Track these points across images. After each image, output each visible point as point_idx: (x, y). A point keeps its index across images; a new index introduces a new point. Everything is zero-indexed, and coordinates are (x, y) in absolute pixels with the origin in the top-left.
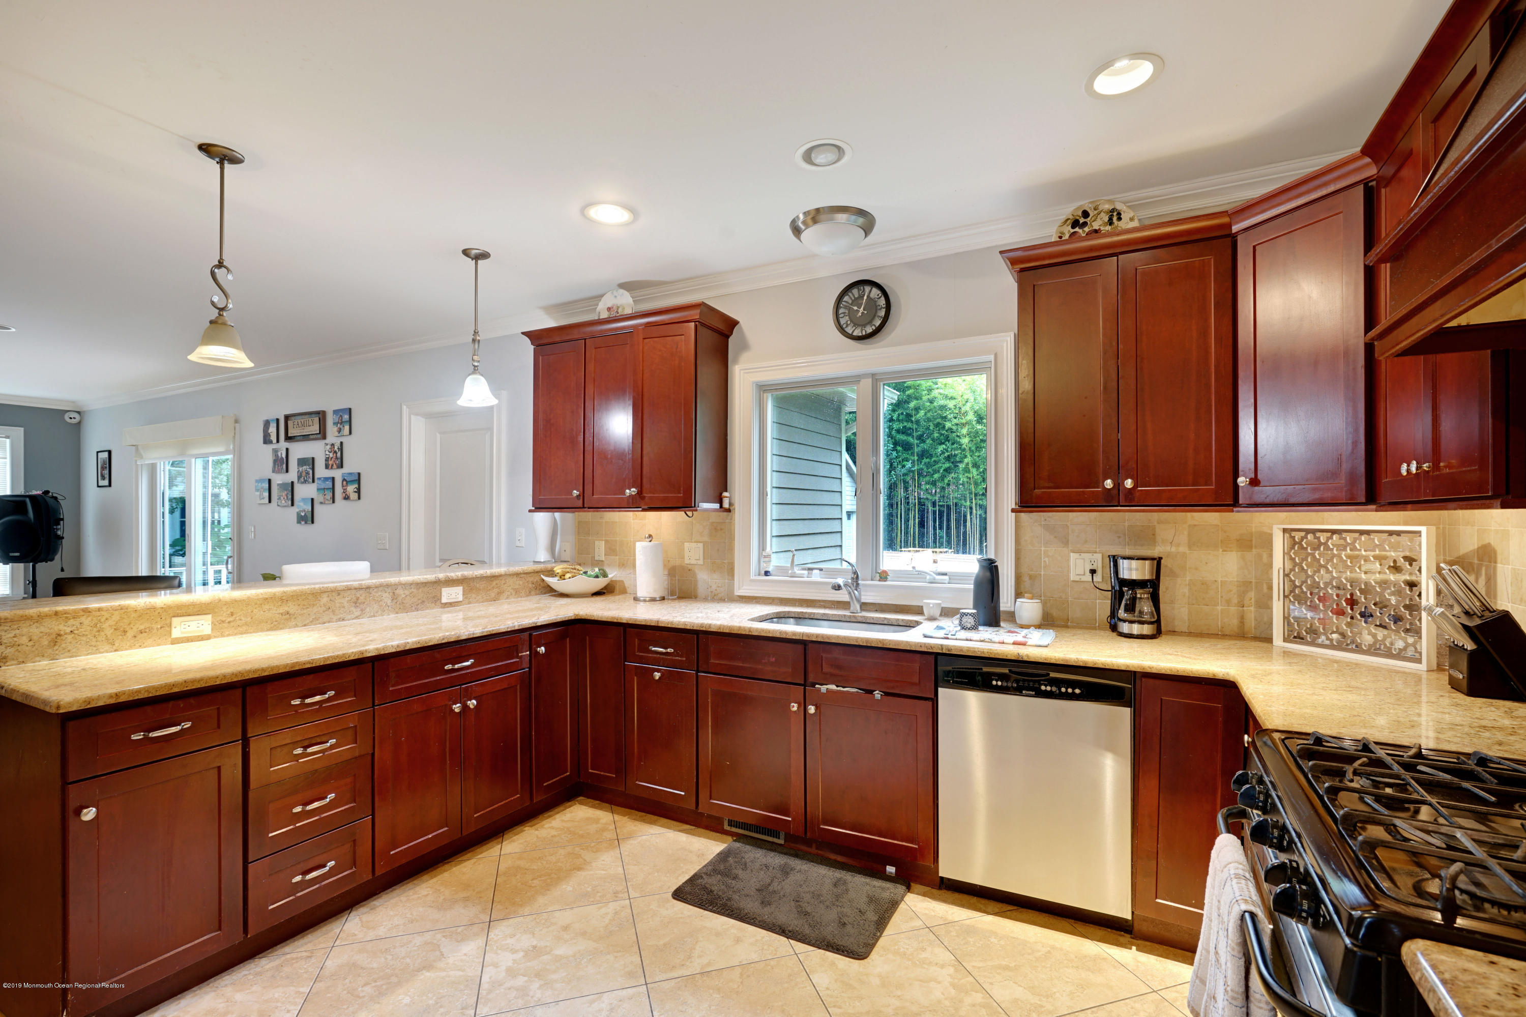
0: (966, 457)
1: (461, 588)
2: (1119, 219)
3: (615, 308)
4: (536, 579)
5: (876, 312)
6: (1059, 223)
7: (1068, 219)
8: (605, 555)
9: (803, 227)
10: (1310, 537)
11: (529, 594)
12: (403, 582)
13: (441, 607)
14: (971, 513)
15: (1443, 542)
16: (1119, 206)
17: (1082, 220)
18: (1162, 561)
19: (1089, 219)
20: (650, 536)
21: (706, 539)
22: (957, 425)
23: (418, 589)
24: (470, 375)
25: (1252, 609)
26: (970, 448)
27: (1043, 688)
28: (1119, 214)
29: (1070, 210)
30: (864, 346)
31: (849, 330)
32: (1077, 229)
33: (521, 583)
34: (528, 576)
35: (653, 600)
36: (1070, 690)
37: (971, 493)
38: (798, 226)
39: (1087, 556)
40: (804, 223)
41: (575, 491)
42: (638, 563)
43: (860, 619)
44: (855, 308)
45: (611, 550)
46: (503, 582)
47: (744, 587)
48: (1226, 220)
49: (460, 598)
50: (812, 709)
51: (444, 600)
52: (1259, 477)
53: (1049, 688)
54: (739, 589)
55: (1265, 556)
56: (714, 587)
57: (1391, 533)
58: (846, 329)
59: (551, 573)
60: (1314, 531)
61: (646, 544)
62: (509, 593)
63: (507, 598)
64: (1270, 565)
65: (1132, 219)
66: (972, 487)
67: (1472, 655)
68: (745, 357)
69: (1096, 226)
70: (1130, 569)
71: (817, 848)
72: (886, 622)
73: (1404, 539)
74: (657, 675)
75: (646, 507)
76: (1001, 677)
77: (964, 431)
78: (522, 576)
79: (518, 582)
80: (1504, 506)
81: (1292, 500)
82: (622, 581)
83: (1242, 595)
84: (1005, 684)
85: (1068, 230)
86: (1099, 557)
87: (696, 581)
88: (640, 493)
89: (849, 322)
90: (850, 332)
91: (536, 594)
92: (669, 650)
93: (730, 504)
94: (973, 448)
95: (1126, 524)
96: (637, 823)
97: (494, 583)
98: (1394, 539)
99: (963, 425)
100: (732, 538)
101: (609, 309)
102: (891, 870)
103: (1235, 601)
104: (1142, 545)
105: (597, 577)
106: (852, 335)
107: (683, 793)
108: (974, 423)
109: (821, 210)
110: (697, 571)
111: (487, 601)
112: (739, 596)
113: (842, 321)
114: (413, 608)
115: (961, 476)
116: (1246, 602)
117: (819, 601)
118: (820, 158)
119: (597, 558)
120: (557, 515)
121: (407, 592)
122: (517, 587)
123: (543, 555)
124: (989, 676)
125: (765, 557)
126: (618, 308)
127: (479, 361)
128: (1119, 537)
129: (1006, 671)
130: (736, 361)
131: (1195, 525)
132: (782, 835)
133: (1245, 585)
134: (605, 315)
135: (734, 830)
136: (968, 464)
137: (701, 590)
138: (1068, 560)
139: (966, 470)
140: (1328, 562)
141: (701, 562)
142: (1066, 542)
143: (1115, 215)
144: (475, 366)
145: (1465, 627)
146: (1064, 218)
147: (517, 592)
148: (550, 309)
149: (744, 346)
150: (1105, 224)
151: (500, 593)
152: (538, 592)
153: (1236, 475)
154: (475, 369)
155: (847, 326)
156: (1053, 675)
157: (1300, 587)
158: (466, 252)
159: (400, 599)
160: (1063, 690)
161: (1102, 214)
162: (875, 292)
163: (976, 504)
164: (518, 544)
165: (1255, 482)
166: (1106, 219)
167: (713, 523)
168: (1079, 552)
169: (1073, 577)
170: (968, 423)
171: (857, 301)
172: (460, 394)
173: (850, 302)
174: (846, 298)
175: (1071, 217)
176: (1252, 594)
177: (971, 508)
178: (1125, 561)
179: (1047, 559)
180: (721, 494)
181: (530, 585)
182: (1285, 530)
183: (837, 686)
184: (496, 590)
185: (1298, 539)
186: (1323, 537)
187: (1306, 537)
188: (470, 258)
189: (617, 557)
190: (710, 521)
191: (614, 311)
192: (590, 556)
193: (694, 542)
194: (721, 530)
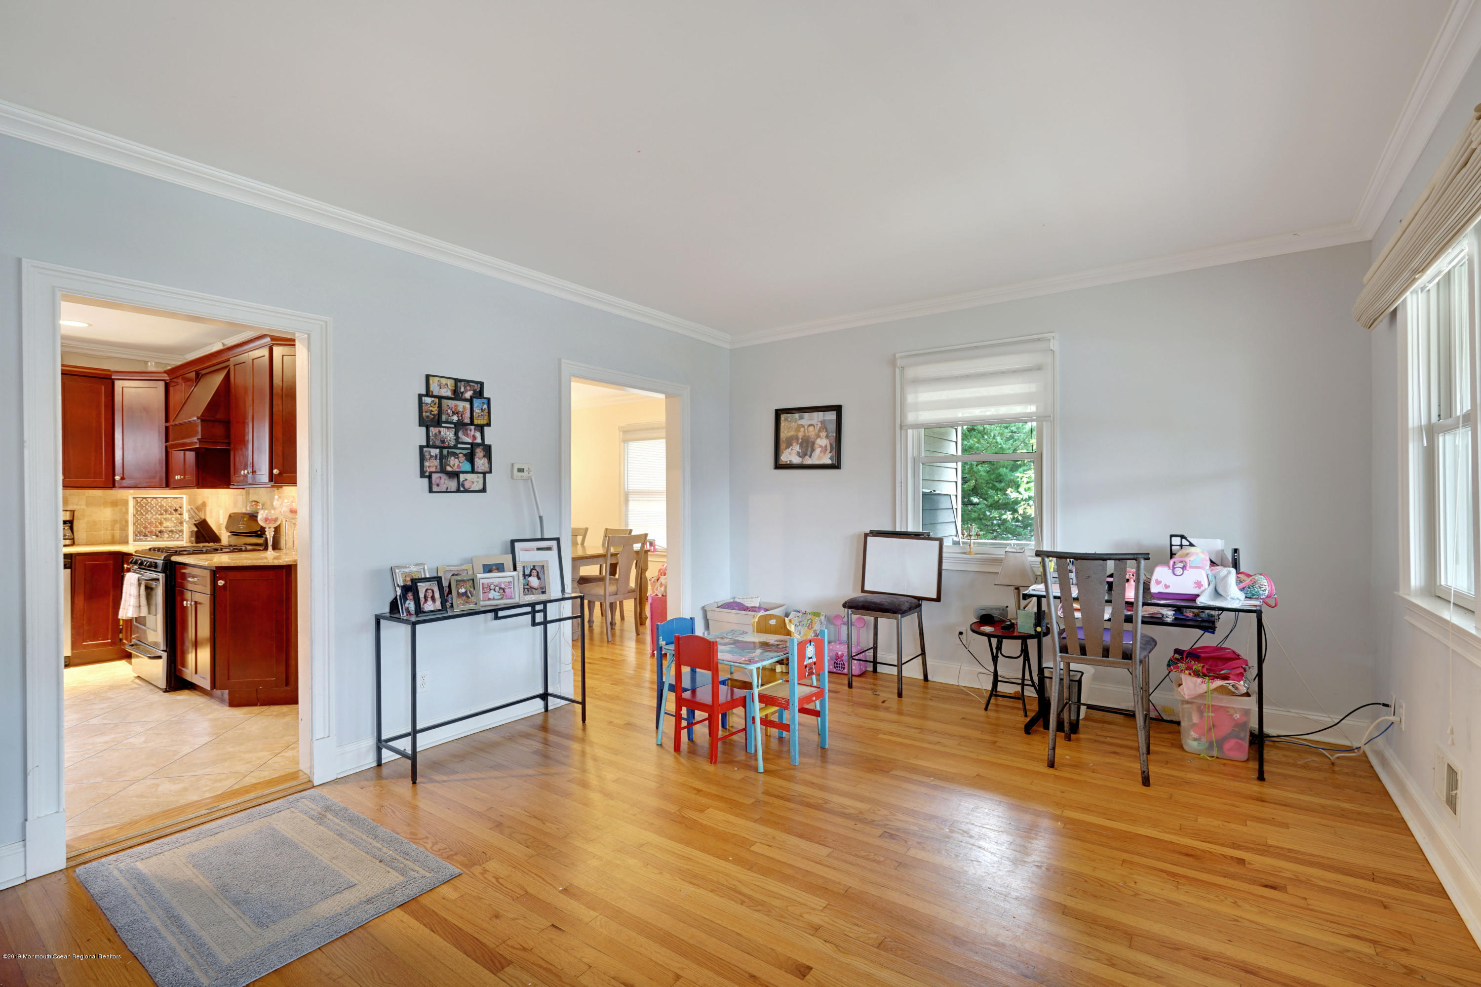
10: (144, 500)
15: (191, 502)
18: (76, 513)
25: (118, 531)
48: (109, 373)
52: (125, 476)
55: (124, 510)
57: (174, 498)
60: (146, 498)
64: (127, 512)
67: (196, 532)
73: (179, 499)
80: (198, 488)
81: (139, 486)
83: (113, 526)
98: (175, 500)
103: (110, 528)
116: (115, 529)
131: (90, 497)
133: (115, 522)
140: (151, 509)
145: (195, 524)
153: (114, 475)
157: (140, 520)
165: (123, 478)
176: (118, 525)
182: (134, 498)
185: (139, 501)
186: (149, 500)
187: (142, 500)
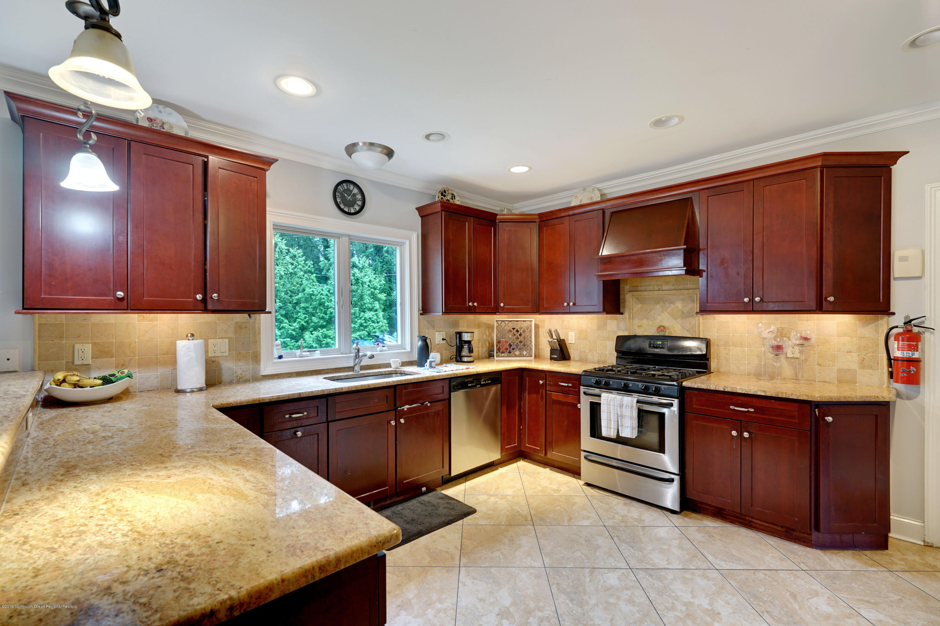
2: (455, 199)
3: (158, 121)
5: (356, 201)
6: (438, 192)
8: (92, 358)
16: (455, 194)
17: (444, 194)
19: (446, 194)
20: (193, 335)
21: (231, 335)
25: (481, 348)
27: (482, 383)
28: (454, 197)
29: (440, 188)
30: (349, 219)
31: (342, 206)
32: (443, 197)
36: (488, 382)
38: (355, 147)
41: (120, 293)
43: (366, 375)
44: (346, 195)
47: (267, 369)
50: (402, 421)
54: (264, 370)
55: (483, 331)
56: (239, 372)
57: (524, 321)
58: (340, 205)
60: (504, 321)
61: (189, 343)
65: (458, 201)
69: (448, 198)
70: (465, 337)
72: (379, 374)
74: (299, 434)
76: (471, 382)
85: (440, 196)
86: (444, 333)
87: (220, 370)
89: (342, 202)
90: (342, 208)
95: (451, 320)
100: (256, 333)
101: (150, 120)
102: (424, 489)
110: (221, 362)
112: (263, 376)
113: (338, 201)
117: (324, 370)
118: (433, 137)
119: (77, 362)
124: (467, 383)
126: (163, 123)
128: (450, 325)
129: (471, 379)
131: (468, 320)
133: (479, 341)
134: (147, 124)
137: (226, 376)
138: (435, 335)
141: (227, 354)
142: (434, 327)
146: (439, 190)
150: (451, 199)
155: (340, 203)
156: (484, 377)
160: (486, 382)
161: (450, 194)
162: (356, 191)
166: (451, 197)
167: (237, 323)
168: (439, 331)
169: (437, 342)
171: (346, 191)
173: (342, 191)
174: (340, 187)
175: (441, 191)
178: (464, 334)
182: (497, 321)
183: (410, 405)
186: (507, 323)
187: (502, 323)
188: (78, 15)
189: (114, 359)
190: (234, 321)
191: (156, 124)
192: (64, 361)
193: (219, 338)
194: (246, 327)
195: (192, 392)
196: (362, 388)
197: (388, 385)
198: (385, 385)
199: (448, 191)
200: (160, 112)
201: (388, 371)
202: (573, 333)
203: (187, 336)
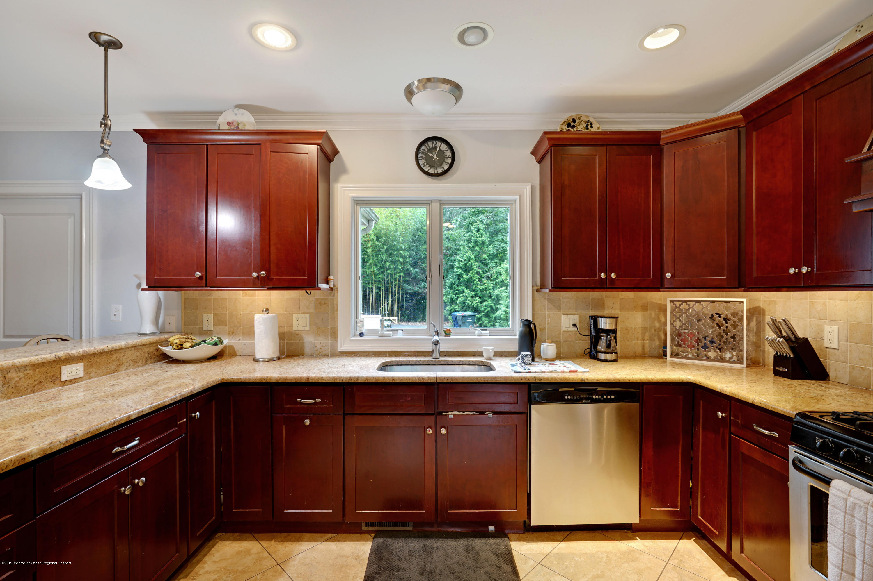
0: (370, 259)
1: (83, 364)
2: (592, 127)
3: (235, 123)
4: (152, 349)
5: (444, 160)
6: (561, 123)
7: (565, 122)
8: (214, 325)
9: (416, 91)
10: (684, 304)
11: (146, 363)
12: (18, 364)
13: (61, 386)
14: (372, 292)
16: (592, 120)
17: (572, 124)
18: (618, 319)
19: (576, 124)
20: (267, 310)
21: (312, 311)
22: (365, 241)
23: (34, 370)
24: (98, 157)
25: (648, 341)
26: (372, 255)
27: (594, 397)
28: (591, 124)
29: (566, 116)
30: (434, 181)
31: (426, 169)
32: (570, 128)
33: (138, 354)
34: (144, 347)
35: (271, 360)
36: (609, 397)
37: (372, 280)
38: (412, 89)
39: (571, 316)
40: (417, 87)
41: (198, 273)
42: (257, 331)
43: (443, 363)
44: (431, 155)
45: (219, 322)
46: (122, 354)
47: (345, 345)
49: (81, 374)
50: (443, 431)
51: (64, 378)
53: (597, 397)
54: (341, 347)
55: (653, 314)
56: (319, 347)
57: (725, 302)
58: (423, 168)
59: (167, 343)
60: (686, 301)
61: (264, 316)
62: (128, 365)
63: (126, 369)
66: (373, 276)
68: (344, 178)
69: (580, 128)
70: (606, 323)
71: (437, 527)
73: (733, 305)
74: (307, 422)
75: (271, 286)
77: (369, 245)
78: (139, 347)
79: (135, 354)
82: (232, 346)
83: (643, 334)
84: (572, 398)
85: (565, 128)
86: (577, 317)
87: (303, 343)
88: (268, 275)
89: (425, 164)
90: (427, 170)
91: (151, 363)
92: (317, 400)
93: (334, 286)
94: (374, 255)
95: (590, 298)
96: (286, 544)
97: (114, 357)
99: (369, 241)
100: (334, 310)
101: (229, 124)
102: (492, 528)
103: (640, 338)
104: (598, 310)
105: (216, 344)
106: (428, 172)
107: (331, 511)
108: (375, 240)
109: (432, 80)
110: (304, 336)
111: (108, 373)
112: (340, 352)
113: (421, 162)
114: (29, 391)
115: (367, 270)
116: (645, 338)
117: (404, 352)
118: (470, 38)
119: (205, 328)
120: (161, 293)
121: (21, 375)
122: (135, 358)
123: (148, 328)
124: (564, 393)
125: (359, 323)
126: (238, 124)
127: (110, 146)
128: (587, 305)
129: (573, 389)
130: (337, 180)
131: (623, 299)
132: (411, 524)
133: (645, 330)
134: (225, 127)
135: (371, 528)
136: (371, 263)
137: (307, 349)
138: (561, 319)
139: (370, 267)
141: (308, 328)
142: (559, 308)
143: (589, 124)
144: (105, 149)
146: (563, 121)
147: (135, 363)
148: (152, 115)
149: (343, 170)
150: (584, 128)
151: (119, 365)
152: (153, 361)
153: (663, 271)
154: (105, 153)
155: (424, 166)
156: (599, 389)
158: (94, 36)
159: (12, 383)
160: (605, 397)
161: (583, 123)
162: (444, 147)
163: (375, 286)
164: (114, 318)
165: (673, 277)
166: (585, 126)
167: (317, 299)
168: (567, 314)
169: (563, 329)
170: (371, 240)
171: (431, 150)
172: (87, 175)
173: (427, 150)
174: (423, 147)
175: (567, 121)
176: (647, 334)
177: (372, 289)
178: (603, 319)
179: (549, 319)
180: (327, 278)
181: (146, 356)
182: (671, 301)
183: (459, 412)
184: (115, 363)
185: (678, 305)
186: (691, 304)
187: (682, 304)
188: (100, 44)
189: (227, 327)
190: (315, 297)
191: (234, 126)
192: (198, 327)
193: (302, 313)
194: (325, 304)
195: (264, 361)
196: (384, 381)
197: (422, 381)
198: (417, 381)
199: (579, 119)
200: (236, 114)
201: (472, 361)
202: (835, 328)
203: (263, 311)
